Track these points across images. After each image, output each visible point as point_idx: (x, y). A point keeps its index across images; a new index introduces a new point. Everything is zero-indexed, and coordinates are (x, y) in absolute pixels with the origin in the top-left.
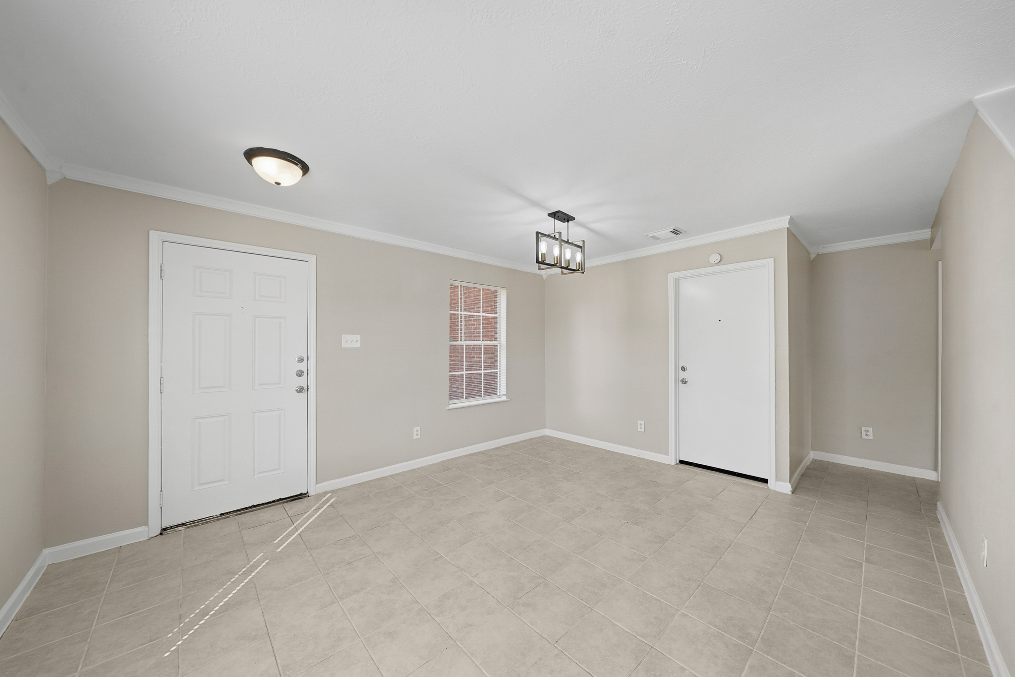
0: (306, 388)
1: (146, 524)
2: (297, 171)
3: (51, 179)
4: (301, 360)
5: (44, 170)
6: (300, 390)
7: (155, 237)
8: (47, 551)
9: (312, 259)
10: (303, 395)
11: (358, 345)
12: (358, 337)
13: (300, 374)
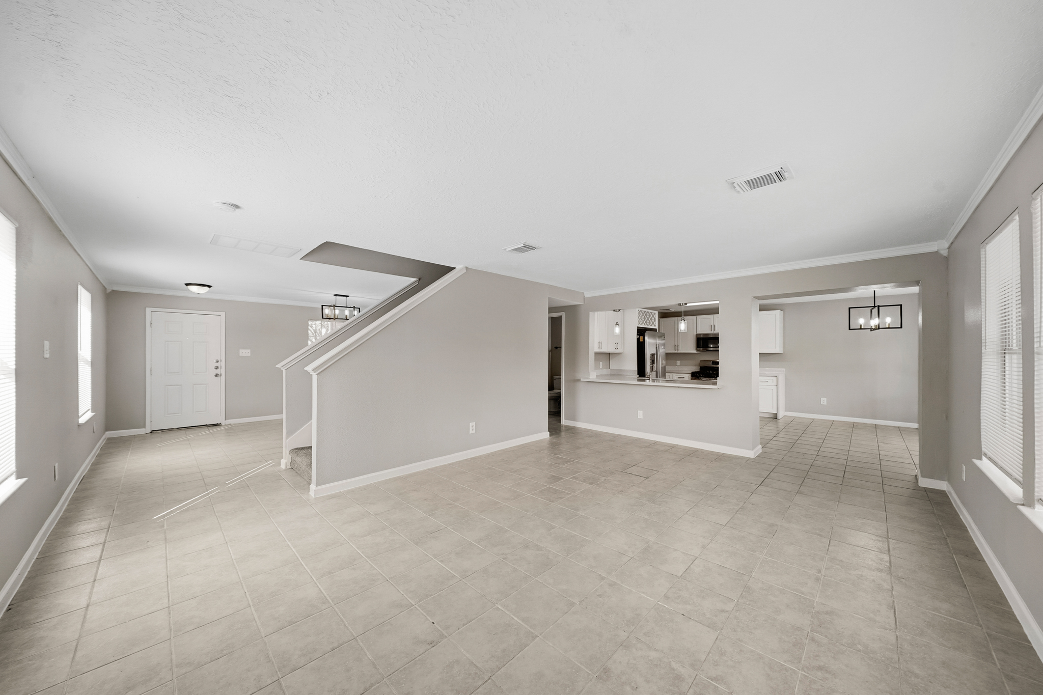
0: (219, 374)
1: (145, 427)
2: (207, 288)
3: (108, 291)
4: (218, 361)
5: (106, 289)
6: (217, 375)
7: (148, 310)
8: (107, 432)
9: (223, 314)
10: (218, 378)
11: (249, 355)
12: (249, 351)
13: (217, 368)
